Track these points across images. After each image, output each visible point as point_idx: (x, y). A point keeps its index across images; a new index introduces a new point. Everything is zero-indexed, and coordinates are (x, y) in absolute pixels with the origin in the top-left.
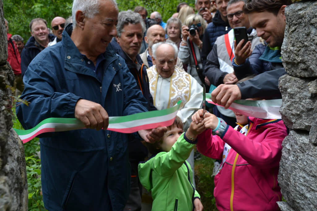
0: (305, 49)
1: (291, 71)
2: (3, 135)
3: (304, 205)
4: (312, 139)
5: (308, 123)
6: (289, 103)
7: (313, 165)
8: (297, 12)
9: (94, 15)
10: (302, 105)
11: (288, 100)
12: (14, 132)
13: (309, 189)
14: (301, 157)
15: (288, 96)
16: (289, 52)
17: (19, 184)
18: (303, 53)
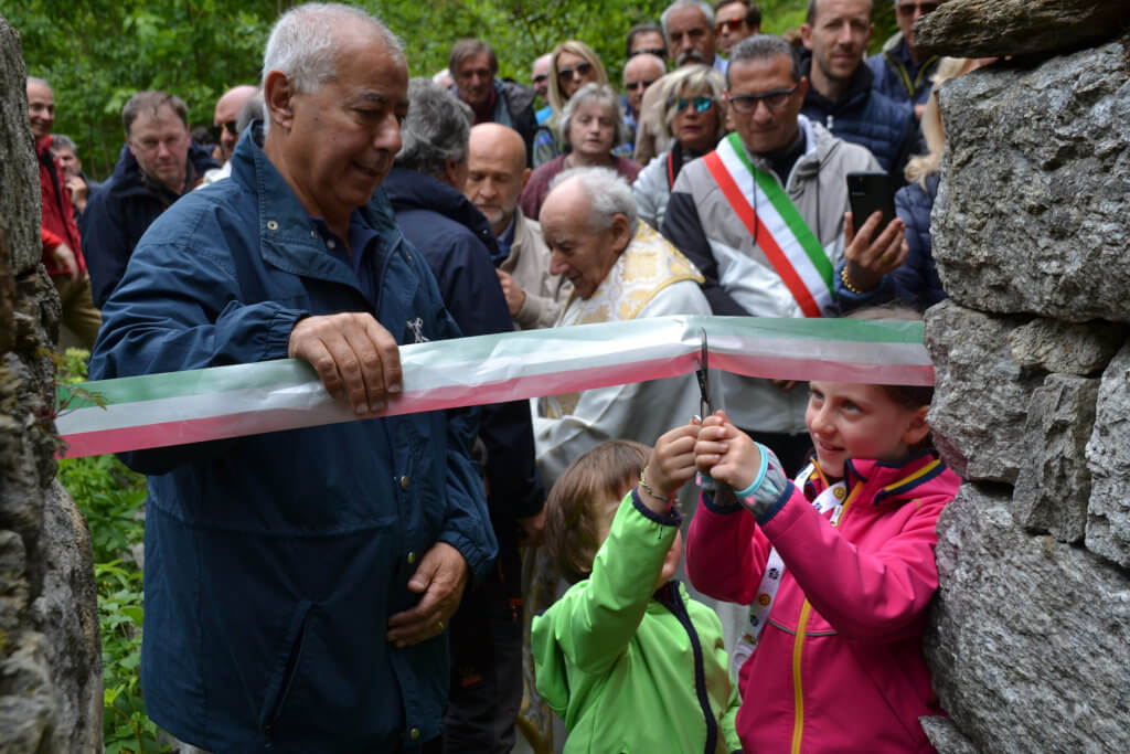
0: (997, 222)
1: (961, 292)
2: (30, 507)
3: (999, 726)
4: (1020, 512)
5: (1014, 461)
6: (953, 395)
7: (1022, 596)
8: (973, 102)
9: (321, 82)
10: (995, 402)
11: (953, 384)
12: (58, 490)
13: (1013, 675)
14: (991, 571)
15: (952, 374)
16: (951, 230)
17: (75, 656)
18: (993, 235)
